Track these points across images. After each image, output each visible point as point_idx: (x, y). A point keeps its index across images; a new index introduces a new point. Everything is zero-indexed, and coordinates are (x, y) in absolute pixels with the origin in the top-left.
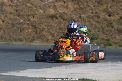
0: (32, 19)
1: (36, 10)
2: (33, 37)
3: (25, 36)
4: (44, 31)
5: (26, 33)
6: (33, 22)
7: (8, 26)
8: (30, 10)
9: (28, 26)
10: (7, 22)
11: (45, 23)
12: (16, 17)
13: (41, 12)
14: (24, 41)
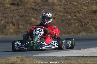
0: (78, 15)
1: (81, 7)
2: (80, 30)
3: (73, 29)
4: (89, 25)
5: (74, 27)
6: (79, 17)
7: (58, 22)
8: (76, 8)
9: (75, 21)
10: (58, 19)
11: (89, 18)
12: (65, 14)
13: (86, 9)
14: (72, 33)
